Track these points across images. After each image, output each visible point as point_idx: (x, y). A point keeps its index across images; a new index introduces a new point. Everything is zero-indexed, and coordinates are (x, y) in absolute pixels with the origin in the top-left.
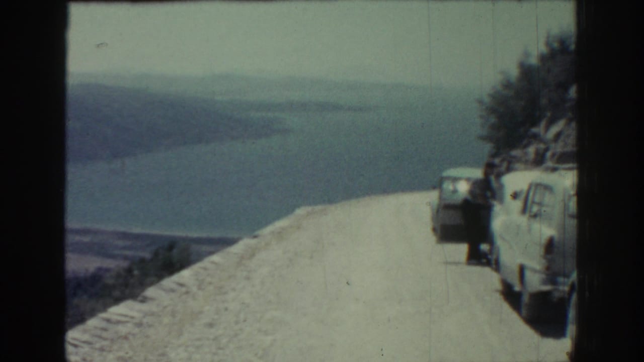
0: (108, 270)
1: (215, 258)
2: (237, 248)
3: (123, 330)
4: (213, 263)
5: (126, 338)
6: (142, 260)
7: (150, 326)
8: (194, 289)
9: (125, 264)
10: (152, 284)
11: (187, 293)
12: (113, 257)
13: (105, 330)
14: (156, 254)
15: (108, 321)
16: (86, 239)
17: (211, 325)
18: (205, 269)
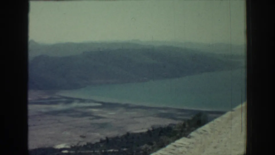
0: (175, 125)
1: (218, 119)
2: (226, 116)
3: (181, 150)
4: (218, 122)
5: (182, 153)
6: (189, 121)
7: (192, 148)
8: (209, 133)
9: (182, 122)
10: (193, 131)
11: (207, 134)
13: (173, 150)
15: (175, 146)
16: (163, 111)
17: (216, 147)
18: (214, 124)
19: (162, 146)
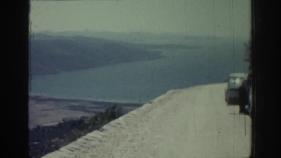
0: (87, 118)
1: (134, 112)
2: (143, 108)
3: (93, 143)
4: (133, 114)
5: (94, 147)
6: (101, 113)
7: (105, 142)
8: (124, 126)
9: (93, 115)
10: (105, 124)
11: (121, 127)
12: (89, 112)
13: (85, 143)
14: (107, 110)
15: (87, 139)
16: (77, 104)
17: (131, 141)
18: (129, 117)
19: (74, 139)
